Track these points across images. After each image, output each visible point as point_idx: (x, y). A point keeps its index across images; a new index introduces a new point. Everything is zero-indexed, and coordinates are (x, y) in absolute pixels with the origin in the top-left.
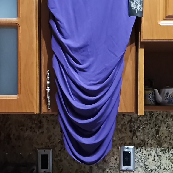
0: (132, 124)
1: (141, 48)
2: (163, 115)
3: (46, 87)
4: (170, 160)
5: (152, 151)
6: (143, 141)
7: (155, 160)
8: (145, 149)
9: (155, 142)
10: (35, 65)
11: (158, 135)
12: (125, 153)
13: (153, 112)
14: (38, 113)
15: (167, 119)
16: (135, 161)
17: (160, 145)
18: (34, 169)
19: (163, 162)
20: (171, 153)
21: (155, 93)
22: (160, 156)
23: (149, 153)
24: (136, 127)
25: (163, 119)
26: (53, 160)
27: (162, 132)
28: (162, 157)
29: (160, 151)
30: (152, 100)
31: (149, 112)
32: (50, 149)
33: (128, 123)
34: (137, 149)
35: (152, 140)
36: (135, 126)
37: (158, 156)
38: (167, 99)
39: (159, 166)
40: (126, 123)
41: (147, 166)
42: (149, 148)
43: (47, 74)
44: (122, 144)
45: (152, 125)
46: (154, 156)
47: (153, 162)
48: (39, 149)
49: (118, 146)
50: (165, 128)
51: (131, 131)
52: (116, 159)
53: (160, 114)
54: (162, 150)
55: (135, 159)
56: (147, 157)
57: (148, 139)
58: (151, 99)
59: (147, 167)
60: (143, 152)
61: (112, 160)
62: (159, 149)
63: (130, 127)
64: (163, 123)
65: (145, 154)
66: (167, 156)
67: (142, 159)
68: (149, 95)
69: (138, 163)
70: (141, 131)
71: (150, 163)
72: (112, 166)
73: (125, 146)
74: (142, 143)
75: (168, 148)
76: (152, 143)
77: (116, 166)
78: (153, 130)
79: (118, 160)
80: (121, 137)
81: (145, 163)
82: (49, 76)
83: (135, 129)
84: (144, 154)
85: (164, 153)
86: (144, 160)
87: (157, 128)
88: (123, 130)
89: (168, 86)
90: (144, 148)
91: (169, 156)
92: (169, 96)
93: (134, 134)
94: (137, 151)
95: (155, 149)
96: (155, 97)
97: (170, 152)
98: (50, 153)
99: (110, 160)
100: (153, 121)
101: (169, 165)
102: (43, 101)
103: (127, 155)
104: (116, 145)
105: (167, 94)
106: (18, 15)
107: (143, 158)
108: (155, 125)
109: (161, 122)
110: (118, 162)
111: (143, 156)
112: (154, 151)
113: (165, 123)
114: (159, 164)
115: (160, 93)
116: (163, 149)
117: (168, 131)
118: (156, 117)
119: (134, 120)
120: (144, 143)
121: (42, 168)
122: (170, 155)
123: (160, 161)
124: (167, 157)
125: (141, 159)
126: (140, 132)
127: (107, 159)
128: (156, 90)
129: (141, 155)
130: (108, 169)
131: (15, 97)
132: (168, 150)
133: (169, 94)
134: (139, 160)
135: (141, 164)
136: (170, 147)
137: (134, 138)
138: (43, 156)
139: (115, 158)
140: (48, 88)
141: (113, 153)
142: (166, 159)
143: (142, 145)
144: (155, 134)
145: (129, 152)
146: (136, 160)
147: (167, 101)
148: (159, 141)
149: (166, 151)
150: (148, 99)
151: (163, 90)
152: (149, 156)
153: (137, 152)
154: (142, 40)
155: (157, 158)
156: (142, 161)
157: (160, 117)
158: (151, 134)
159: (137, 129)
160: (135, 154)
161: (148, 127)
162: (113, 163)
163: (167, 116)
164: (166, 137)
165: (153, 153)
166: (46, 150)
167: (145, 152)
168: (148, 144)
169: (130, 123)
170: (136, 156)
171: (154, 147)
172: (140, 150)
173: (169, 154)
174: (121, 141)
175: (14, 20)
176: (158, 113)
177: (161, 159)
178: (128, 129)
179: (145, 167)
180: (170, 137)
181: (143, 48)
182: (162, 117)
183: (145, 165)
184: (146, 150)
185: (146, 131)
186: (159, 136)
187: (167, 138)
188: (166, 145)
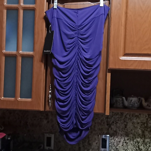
0: (109, 120)
1: (108, 72)
2: (130, 115)
3: (49, 95)
4: (134, 146)
5: (121, 139)
6: (116, 131)
7: (124, 146)
8: (117, 138)
9: (124, 133)
10: (42, 81)
11: (127, 128)
12: (103, 139)
13: (123, 112)
14: (43, 110)
15: (133, 118)
16: (110, 146)
17: (127, 135)
18: (41, 146)
19: (129, 147)
20: (135, 142)
21: (123, 100)
22: (127, 143)
23: (119, 140)
24: (111, 122)
25: (130, 117)
26: (55, 141)
27: (129, 126)
28: (129, 143)
29: (128, 140)
30: (121, 105)
31: (120, 112)
32: (52, 133)
33: (106, 119)
34: (111, 137)
35: (122, 131)
36: (110, 121)
37: (125, 143)
38: (131, 104)
39: (126, 150)
40: (105, 119)
41: (118, 149)
42: (120, 137)
43: (50, 87)
44: (101, 133)
45: (122, 121)
46: (123, 143)
47: (122, 146)
48: (45, 133)
49: (98, 134)
50: (131, 124)
51: (108, 125)
52: (97, 143)
53: (128, 114)
54: (129, 139)
55: (110, 144)
56: (118, 143)
57: (120, 130)
58: (120, 103)
59: (118, 150)
60: (115, 140)
61: (94, 144)
62: (126, 138)
63: (107, 122)
64: (130, 120)
65: (117, 141)
66: (132, 143)
67: (115, 145)
68: (119, 101)
69: (112, 146)
70: (115, 125)
71: (120, 147)
72: (94, 147)
73: (103, 135)
74: (115, 133)
75: (133, 138)
76: (122, 133)
77: (97, 148)
78: (123, 125)
79: (98, 144)
80: (100, 128)
81: (117, 147)
82: (51, 88)
83: (110, 123)
84: (116, 140)
85: (130, 141)
86: (116, 145)
87: (125, 123)
88: (102, 123)
89: (133, 95)
90: (116, 137)
91: (133, 144)
92: (132, 103)
93: (110, 126)
94: (111, 138)
95: (124, 138)
96: (123, 103)
97: (134, 141)
98: (53, 136)
99: (93, 143)
100: (123, 118)
101: (133, 149)
102: (47, 103)
103: (104, 141)
104: (97, 134)
105: (131, 101)
106: (34, 50)
107: (115, 143)
108: (125, 121)
109: (129, 119)
110: (98, 145)
111: (115, 142)
112: (123, 139)
113: (131, 121)
114: (126, 148)
115: (126, 100)
116: (129, 138)
117: (133, 126)
118: (125, 116)
119: (110, 117)
120: (117, 134)
121: (47, 146)
122: (134, 142)
123: (127, 146)
124: (132, 144)
125: (114, 144)
126: (114, 125)
127: (90, 143)
128: (124, 98)
129: (114, 141)
130: (91, 149)
131: (29, 100)
132: (133, 139)
133: (132, 101)
134: (113, 145)
135: (114, 148)
136: (134, 137)
137: (110, 129)
138: (47, 138)
139: (96, 142)
140: (50, 95)
141: (95, 139)
142: (131, 145)
143: (115, 135)
144: (124, 128)
145: (106, 139)
146: (110, 145)
147: (131, 105)
148: (127, 132)
149: (131, 140)
150: (118, 103)
151: (129, 98)
152: (119, 142)
153: (111, 139)
154: (109, 68)
155: (125, 144)
156: (114, 145)
157: (128, 116)
158: (121, 127)
159: (112, 123)
160: (110, 140)
161: (119, 122)
162: (95, 146)
163: (133, 115)
164: (132, 130)
165: (122, 140)
166: (50, 134)
167: (117, 139)
168: (119, 134)
169: (108, 119)
170: (110, 142)
171: (123, 136)
172: (114, 138)
173: (133, 142)
174: (100, 131)
175: (31, 53)
176: (127, 113)
177: (128, 145)
178: (106, 123)
179: (117, 150)
180: (134, 130)
182: (130, 116)
183: (116, 148)
184: (118, 138)
185: (118, 125)
186: (127, 129)
187: (132, 131)
188: (131, 135)
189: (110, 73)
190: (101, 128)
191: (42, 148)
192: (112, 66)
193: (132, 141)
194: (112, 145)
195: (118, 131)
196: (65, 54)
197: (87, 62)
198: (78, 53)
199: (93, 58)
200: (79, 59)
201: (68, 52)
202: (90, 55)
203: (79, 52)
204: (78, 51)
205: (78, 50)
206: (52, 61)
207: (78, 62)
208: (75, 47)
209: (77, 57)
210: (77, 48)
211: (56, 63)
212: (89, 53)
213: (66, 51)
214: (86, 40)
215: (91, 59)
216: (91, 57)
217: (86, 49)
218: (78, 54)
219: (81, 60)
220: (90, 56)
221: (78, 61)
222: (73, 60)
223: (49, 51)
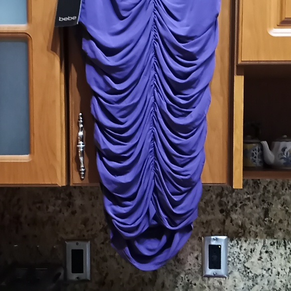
0: (224, 199)
1: (238, 74)
2: (277, 184)
3: (78, 142)
4: (286, 260)
5: (256, 245)
6: (242, 227)
7: (262, 260)
8: (246, 241)
9: (262, 229)
10: (58, 104)
11: (268, 217)
12: (211, 247)
13: (259, 180)
14: (64, 185)
15: (284, 191)
16: (229, 261)
17: (270, 234)
18: (60, 274)
19: (275, 262)
20: (289, 248)
21: (262, 148)
22: (271, 252)
23: (252, 247)
24: (230, 204)
25: (275, 191)
26: (92, 259)
27: (274, 213)
28: (274, 254)
29: (271, 245)
30: (258, 160)
31: (253, 180)
32: (86, 240)
33: (216, 198)
34: (232, 240)
35: (257, 226)
36: (228, 202)
37: (267, 252)
38: (284, 158)
39: (269, 269)
40: (214, 197)
41: (249, 269)
42: (252, 239)
43: (79, 120)
44: (207, 232)
45: (257, 201)
46: (261, 253)
47: (260, 262)
48: (68, 240)
49: (200, 235)
50: (279, 206)
51: (222, 211)
52: (197, 258)
53: (270, 182)
54: (274, 243)
55: (229, 257)
56: (249, 254)
57: (251, 224)
58: (255, 157)
59: (249, 271)
60: (241, 246)
61: (191, 259)
62: (268, 242)
63: (220, 204)
64: (275, 198)
65: (245, 250)
66: (283, 253)
67: (241, 258)
68: (252, 152)
69: (233, 263)
70: (239, 210)
71: (254, 264)
72: (190, 268)
73: (212, 235)
74: (240, 230)
75: (284, 239)
76: (257, 231)
77: (197, 268)
78: (259, 210)
79: (200, 259)
80: (205, 222)
81: (246, 264)
82: (82, 123)
83: (229, 207)
84: (243, 248)
85: (277, 248)
86: (243, 259)
87: (266, 206)
88: (209, 209)
89: (285, 136)
90: (243, 239)
91: (286, 253)
92: (287, 154)
93: (228, 215)
94: (232, 244)
95: (263, 241)
96: (262, 155)
97: (288, 246)
98: (87, 248)
99: (187, 258)
100: (259, 194)
101: (285, 267)
102: (73, 165)
103: (215, 251)
104: (197, 234)
105: (284, 149)
106: (28, 19)
107: (241, 255)
108: (263, 201)
109: (273, 196)
110: (200, 262)
111: (242, 252)
112: (261, 245)
113: (279, 198)
114: (269, 266)
115: (271, 148)
116: (275, 240)
117: (284, 212)
118: (265, 188)
119: (227, 193)
120: (244, 231)
121: (74, 271)
122: (288, 251)
123: (271, 260)
124: (281, 255)
125: (238, 257)
126: (237, 212)
127: (181, 258)
128: (265, 143)
129: (238, 250)
130: (184, 273)
132: (285, 242)
133: (286, 150)
134: (236, 260)
135: (239, 266)
136: (287, 238)
137: (228, 222)
138: (74, 251)
139: (196, 255)
140: (81, 143)
141: (193, 248)
142: (280, 257)
143: (240, 235)
144: (263, 217)
145: (218, 246)
146: (230, 259)
147: (283, 161)
148: (269, 228)
149: (280, 244)
150: (251, 158)
151: (276, 143)
152: (251, 252)
153: (233, 246)
154: (239, 62)
155: (265, 256)
156: (240, 260)
157: (271, 188)
158: (256, 216)
159: (231, 207)
160: (229, 248)
161: (250, 204)
162: (192, 264)
163: (283, 186)
164: (281, 221)
165: (259, 247)
166: (79, 242)
167: (245, 245)
168: (250, 232)
169: (221, 198)
170: (230, 252)
171: (261, 238)
172: (238, 243)
173: (286, 249)
174: (205, 228)
175: (22, 27)
176: (269, 180)
177: (273, 257)
178: (217, 208)
179: (246, 271)
180: (288, 221)
181: (242, 75)
182: (275, 187)
183: (245, 267)
184: (248, 242)
185: (248, 210)
186: (270, 219)
187: (282, 223)
188: (280, 234)
189: (243, 77)
190: (207, 221)
191: (61, 277)
192: (248, 55)
193: (283, 247)
194: (234, 259)
195: (248, 226)
196: (119, 25)
197: (181, 45)
198: (155, 21)
199: (198, 34)
201: (126, 21)
202: (187, 26)
203: (156, 20)
204: (153, 15)
205: (155, 14)
206: (83, 48)
207: (154, 47)
208: (145, 7)
209: (153, 33)
210: (151, 7)
211: (93, 52)
212: (185, 21)
213: (121, 18)
215: (192, 38)
216: (191, 31)
217: (177, 10)
218: (156, 24)
219: (165, 40)
220: (188, 28)
221: (157, 46)
222: (143, 41)
223: (73, 18)
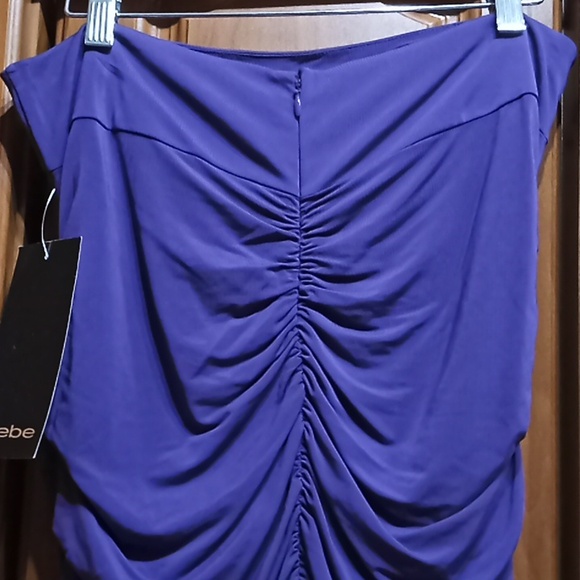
196: (187, 452)
197: (391, 533)
198: (305, 443)
199: (454, 499)
200: (311, 509)
201: (209, 439)
202: (416, 467)
203: (311, 438)
204: (301, 424)
205: (306, 418)
206: (55, 529)
207: (301, 535)
208: (275, 390)
209: (297, 484)
210: (295, 394)
211: (85, 547)
212: (408, 448)
213: (196, 428)
214: (375, 322)
215: (435, 513)
216: (433, 489)
217: (381, 407)
218: (308, 454)
219: (339, 513)
220: (420, 476)
221: (311, 532)
222: (262, 512)
223: (26, 433)
